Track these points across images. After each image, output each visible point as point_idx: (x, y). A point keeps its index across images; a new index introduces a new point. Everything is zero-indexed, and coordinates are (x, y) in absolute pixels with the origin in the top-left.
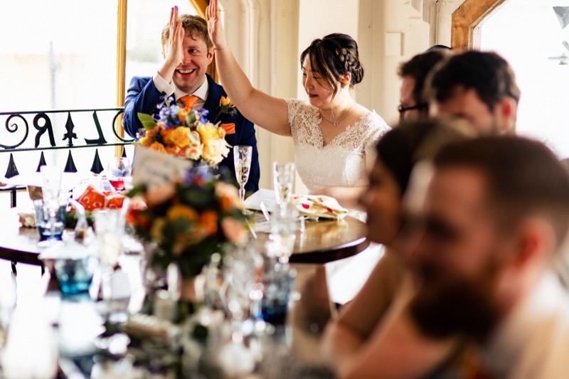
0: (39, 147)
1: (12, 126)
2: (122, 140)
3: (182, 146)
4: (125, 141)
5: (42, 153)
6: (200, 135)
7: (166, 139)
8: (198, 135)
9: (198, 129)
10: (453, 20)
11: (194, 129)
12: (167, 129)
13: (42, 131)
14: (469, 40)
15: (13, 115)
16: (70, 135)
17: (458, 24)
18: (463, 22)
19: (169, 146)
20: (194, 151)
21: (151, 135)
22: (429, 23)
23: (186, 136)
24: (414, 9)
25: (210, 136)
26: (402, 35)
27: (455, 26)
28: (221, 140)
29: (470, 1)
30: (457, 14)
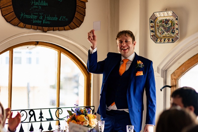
0: (30, 121)
1: (22, 114)
2: (58, 119)
3: (82, 121)
4: (60, 119)
6: (88, 118)
7: (76, 119)
8: (87, 117)
9: (87, 115)
10: (171, 77)
11: (86, 115)
12: (77, 116)
13: (32, 116)
14: (177, 83)
15: (22, 110)
16: (41, 117)
17: (173, 78)
18: (175, 78)
19: (77, 121)
20: (86, 123)
21: (71, 118)
22: (163, 78)
23: (83, 118)
24: (158, 73)
25: (91, 118)
28: (95, 119)
29: (177, 70)
30: (173, 75)
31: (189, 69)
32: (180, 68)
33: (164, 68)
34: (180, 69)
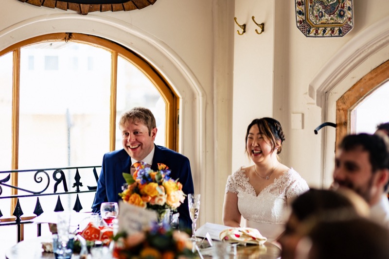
0: (57, 192)
1: (38, 178)
3: (152, 196)
5: (59, 196)
6: (165, 189)
7: (142, 191)
8: (163, 188)
9: (163, 184)
10: (337, 105)
11: (160, 184)
12: (142, 185)
13: (58, 181)
14: (348, 118)
15: (39, 171)
16: (78, 184)
17: (341, 108)
18: (344, 107)
19: (143, 195)
20: (161, 200)
21: (132, 188)
22: (321, 107)
23: (155, 189)
24: (311, 98)
25: (172, 189)
26: (303, 115)
27: (338, 110)
28: (179, 191)
29: (348, 92)
30: (340, 101)
31: (372, 90)
32: (355, 88)
33: (323, 89)
34: (354, 90)
